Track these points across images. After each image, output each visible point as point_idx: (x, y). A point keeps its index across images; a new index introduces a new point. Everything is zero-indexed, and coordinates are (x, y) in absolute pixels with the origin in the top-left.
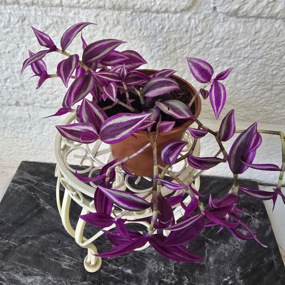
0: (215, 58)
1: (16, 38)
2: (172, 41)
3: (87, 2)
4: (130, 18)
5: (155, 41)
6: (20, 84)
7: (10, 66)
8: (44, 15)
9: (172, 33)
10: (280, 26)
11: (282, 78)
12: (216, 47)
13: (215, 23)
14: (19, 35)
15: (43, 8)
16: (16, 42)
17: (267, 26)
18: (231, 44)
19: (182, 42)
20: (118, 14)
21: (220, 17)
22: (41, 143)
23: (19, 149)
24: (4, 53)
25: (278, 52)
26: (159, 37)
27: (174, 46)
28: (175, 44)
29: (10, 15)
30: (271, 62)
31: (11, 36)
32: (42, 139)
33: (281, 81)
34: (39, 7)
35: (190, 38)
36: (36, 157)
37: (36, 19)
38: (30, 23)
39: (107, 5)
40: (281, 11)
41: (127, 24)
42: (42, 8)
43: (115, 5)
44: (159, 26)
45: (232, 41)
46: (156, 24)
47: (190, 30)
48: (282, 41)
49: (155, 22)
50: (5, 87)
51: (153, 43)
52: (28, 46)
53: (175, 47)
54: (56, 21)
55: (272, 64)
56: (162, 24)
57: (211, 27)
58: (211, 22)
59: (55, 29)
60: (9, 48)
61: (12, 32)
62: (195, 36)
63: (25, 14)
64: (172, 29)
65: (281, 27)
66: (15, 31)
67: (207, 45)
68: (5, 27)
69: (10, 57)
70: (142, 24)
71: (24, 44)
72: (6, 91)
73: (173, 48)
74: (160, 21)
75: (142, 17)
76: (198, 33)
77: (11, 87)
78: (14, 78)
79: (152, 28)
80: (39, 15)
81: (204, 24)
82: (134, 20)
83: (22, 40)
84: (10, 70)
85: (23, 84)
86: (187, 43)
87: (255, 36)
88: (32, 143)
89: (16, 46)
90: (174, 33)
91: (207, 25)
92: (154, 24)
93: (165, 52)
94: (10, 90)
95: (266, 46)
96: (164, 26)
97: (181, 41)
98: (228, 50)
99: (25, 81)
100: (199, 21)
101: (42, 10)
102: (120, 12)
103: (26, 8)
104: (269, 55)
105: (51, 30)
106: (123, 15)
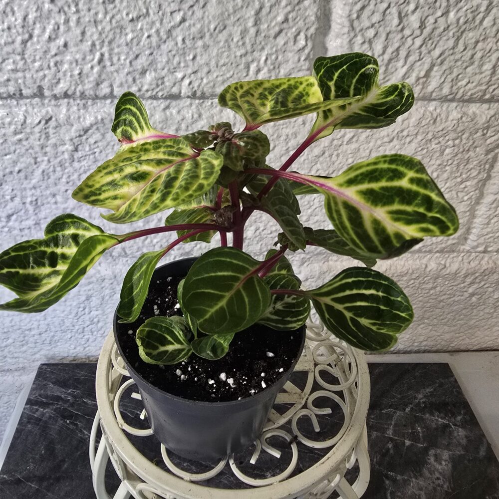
0: (347, 160)
1: (33, 149)
2: (282, 138)
3: (153, 90)
6: (34, 222)
7: (19, 193)
8: (82, 111)
10: (435, 109)
11: (446, 183)
12: (348, 143)
14: (38, 143)
15: (81, 100)
16: (33, 155)
17: (419, 110)
18: (370, 137)
19: (298, 138)
20: (199, 103)
22: (63, 320)
23: (22, 335)
24: (11, 173)
25: (438, 146)
28: (287, 143)
29: (25, 114)
30: (429, 160)
31: (24, 146)
32: (65, 313)
33: (446, 187)
34: (74, 100)
36: (53, 346)
37: (69, 117)
38: (59, 124)
39: (183, 92)
40: (435, 88)
41: (213, 117)
42: (78, 101)
43: (195, 91)
47: (309, 121)
48: (440, 129)
50: (6, 229)
52: (51, 160)
54: (102, 119)
55: (430, 163)
59: (100, 132)
60: (19, 164)
61: (27, 139)
63: (51, 112)
65: (438, 111)
66: (32, 137)
67: (335, 142)
68: (15, 133)
69: (20, 179)
71: (46, 156)
72: (9, 234)
73: (285, 148)
77: (18, 228)
78: (24, 213)
80: (74, 112)
83: (44, 151)
84: (17, 200)
85: (38, 222)
87: (402, 124)
88: (46, 322)
89: (33, 161)
90: (285, 126)
94: (16, 232)
95: (420, 137)
97: (296, 137)
98: (366, 146)
99: (43, 217)
101: (78, 104)
102: (201, 101)
103: (53, 102)
104: (425, 151)
105: (94, 133)
106: (208, 105)
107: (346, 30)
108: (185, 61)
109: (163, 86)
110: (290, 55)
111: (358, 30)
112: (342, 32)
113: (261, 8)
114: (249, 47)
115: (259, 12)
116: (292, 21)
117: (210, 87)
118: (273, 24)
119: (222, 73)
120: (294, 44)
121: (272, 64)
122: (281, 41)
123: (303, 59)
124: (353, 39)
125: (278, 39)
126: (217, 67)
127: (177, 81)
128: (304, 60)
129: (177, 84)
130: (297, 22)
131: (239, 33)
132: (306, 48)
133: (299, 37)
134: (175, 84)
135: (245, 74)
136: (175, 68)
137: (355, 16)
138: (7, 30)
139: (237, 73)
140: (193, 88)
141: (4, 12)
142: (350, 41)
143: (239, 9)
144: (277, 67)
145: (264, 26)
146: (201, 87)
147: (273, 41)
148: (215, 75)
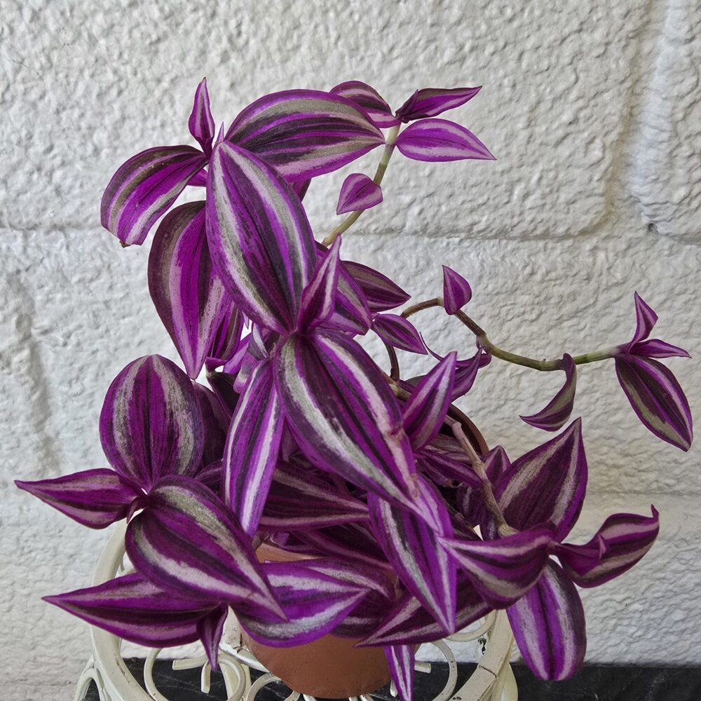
2: (553, 301)
4: (456, 253)
5: (512, 302)
9: (553, 283)
13: (652, 257)
18: (691, 303)
19: (576, 302)
20: (428, 244)
21: (663, 244)
26: (523, 294)
27: (557, 314)
28: (560, 308)
35: (596, 292)
39: (408, 224)
43: (427, 224)
44: (525, 267)
45: (693, 296)
46: (517, 264)
47: (596, 275)
49: (513, 261)
51: (509, 307)
53: (561, 314)
56: (531, 264)
57: (643, 267)
58: (641, 255)
62: (608, 288)
64: (553, 275)
70: (485, 265)
73: (556, 317)
74: (525, 257)
75: (485, 250)
76: (615, 281)
79: (508, 274)
81: (628, 260)
82: (464, 257)
86: (590, 306)
90: (558, 282)
91: (634, 264)
92: (512, 264)
93: (535, 328)
96: (536, 267)
97: (574, 300)
98: (684, 316)
100: (616, 255)
102: (433, 240)
106: (441, 246)
107: (665, 136)
108: (417, 178)
109: (379, 215)
110: (577, 172)
111: (683, 137)
112: (660, 140)
113: (538, 103)
114: (515, 160)
115: (536, 107)
116: (585, 122)
117: (451, 218)
118: (555, 126)
119: (470, 198)
120: (585, 156)
121: (548, 186)
122: (564, 151)
123: (596, 178)
124: (675, 149)
125: (560, 148)
126: (465, 188)
127: (402, 207)
128: (598, 180)
129: (401, 214)
130: (592, 124)
131: (502, 138)
132: (603, 161)
133: (592, 146)
134: (397, 213)
135: (505, 200)
136: (400, 188)
137: (680, 115)
138: (159, 129)
139: (494, 199)
140: (424, 219)
141: (160, 103)
142: (671, 152)
143: (505, 103)
144: (556, 189)
145: (541, 129)
146: (436, 218)
147: (552, 151)
148: (460, 201)
